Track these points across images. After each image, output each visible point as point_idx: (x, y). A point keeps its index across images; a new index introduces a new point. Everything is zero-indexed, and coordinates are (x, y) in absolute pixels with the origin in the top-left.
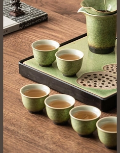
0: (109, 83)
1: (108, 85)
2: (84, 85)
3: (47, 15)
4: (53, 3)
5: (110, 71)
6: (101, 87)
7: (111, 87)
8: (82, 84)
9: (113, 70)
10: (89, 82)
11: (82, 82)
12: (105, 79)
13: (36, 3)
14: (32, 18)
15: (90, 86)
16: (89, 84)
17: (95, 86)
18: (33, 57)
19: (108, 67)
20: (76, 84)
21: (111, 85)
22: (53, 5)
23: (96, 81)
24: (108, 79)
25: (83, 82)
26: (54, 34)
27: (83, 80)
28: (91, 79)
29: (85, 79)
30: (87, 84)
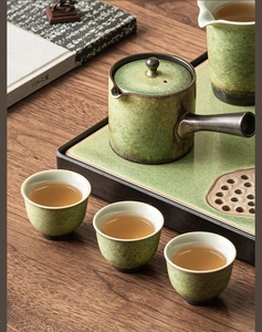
2: (226, 209)
3: (134, 21)
8: (220, 207)
10: (234, 200)
11: (219, 202)
14: (101, 35)
15: (240, 210)
16: (237, 205)
17: (252, 211)
20: (205, 208)
25: (222, 199)
27: (219, 195)
28: (238, 192)
29: (224, 192)
30: (233, 206)
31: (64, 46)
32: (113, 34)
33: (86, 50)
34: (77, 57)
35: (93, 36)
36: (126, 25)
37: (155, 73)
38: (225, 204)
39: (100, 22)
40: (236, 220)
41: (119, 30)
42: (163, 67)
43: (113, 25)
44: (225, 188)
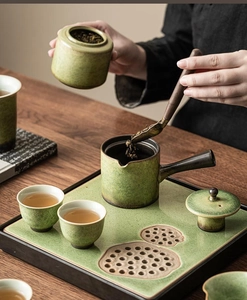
0: (154, 265)
1: (153, 269)
2: (112, 271)
3: (55, 146)
4: (55, 117)
5: (153, 241)
6: (141, 274)
7: (158, 273)
8: (108, 270)
9: (157, 237)
10: (119, 265)
11: (107, 266)
12: (146, 257)
13: (29, 117)
14: (33, 154)
15: (122, 272)
16: (121, 268)
17: (131, 273)
18: (20, 217)
19: (148, 232)
20: (97, 270)
21: (157, 269)
22: (55, 120)
23: (131, 263)
24: (151, 256)
25: (110, 264)
26: (62, 175)
27: (108, 261)
28: (122, 259)
29: (112, 259)
30: (118, 269)
31: (8, 161)
32: (41, 154)
33: (23, 164)
34: (16, 168)
35: (28, 155)
36: (50, 148)
38: (111, 267)
39: (33, 147)
40: (119, 279)
41: (45, 152)
43: (41, 148)
44: (113, 256)
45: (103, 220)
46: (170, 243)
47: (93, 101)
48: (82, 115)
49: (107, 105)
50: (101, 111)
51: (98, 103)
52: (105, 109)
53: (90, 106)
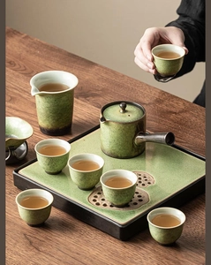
2: (98, 204)
8: (95, 203)
10: (103, 200)
11: (94, 201)
15: (105, 205)
16: (104, 202)
20: (86, 203)
25: (97, 199)
27: (96, 197)
29: (99, 196)
30: (102, 203)
37: (125, 111)
38: (97, 202)
40: (102, 210)
42: (128, 108)
44: (99, 193)
45: (102, 169)
46: (143, 185)
47: (96, 64)
48: (87, 78)
49: (108, 70)
50: (103, 74)
51: (101, 66)
52: (106, 73)
53: (94, 69)
